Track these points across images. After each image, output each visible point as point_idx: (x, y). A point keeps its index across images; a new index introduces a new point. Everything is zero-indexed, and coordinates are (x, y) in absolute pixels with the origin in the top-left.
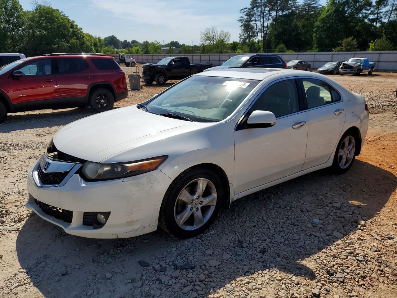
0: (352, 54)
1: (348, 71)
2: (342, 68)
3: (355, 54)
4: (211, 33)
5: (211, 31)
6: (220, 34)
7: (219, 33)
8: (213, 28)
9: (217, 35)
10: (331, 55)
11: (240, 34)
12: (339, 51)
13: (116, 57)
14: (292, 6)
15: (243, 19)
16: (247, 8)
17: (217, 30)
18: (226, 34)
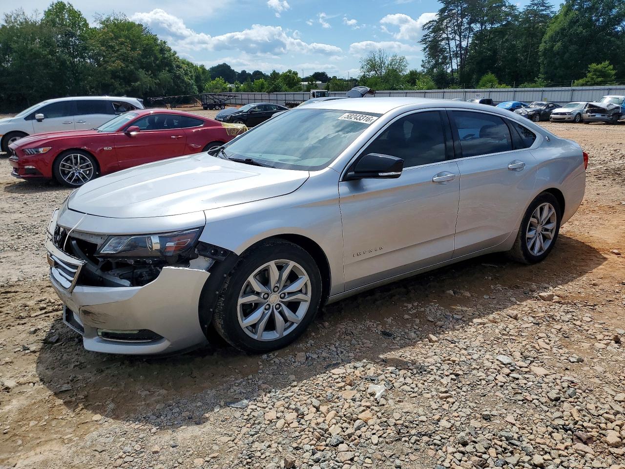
0: (604, 89)
1: (598, 116)
2: (587, 112)
3: (610, 89)
4: (377, 59)
5: (377, 55)
6: (392, 61)
7: (390, 58)
8: (380, 52)
9: (387, 62)
10: (570, 93)
11: (423, 61)
12: (583, 85)
13: (229, 96)
14: (507, 14)
15: (427, 37)
16: (433, 21)
17: (387, 54)
18: (400, 60)
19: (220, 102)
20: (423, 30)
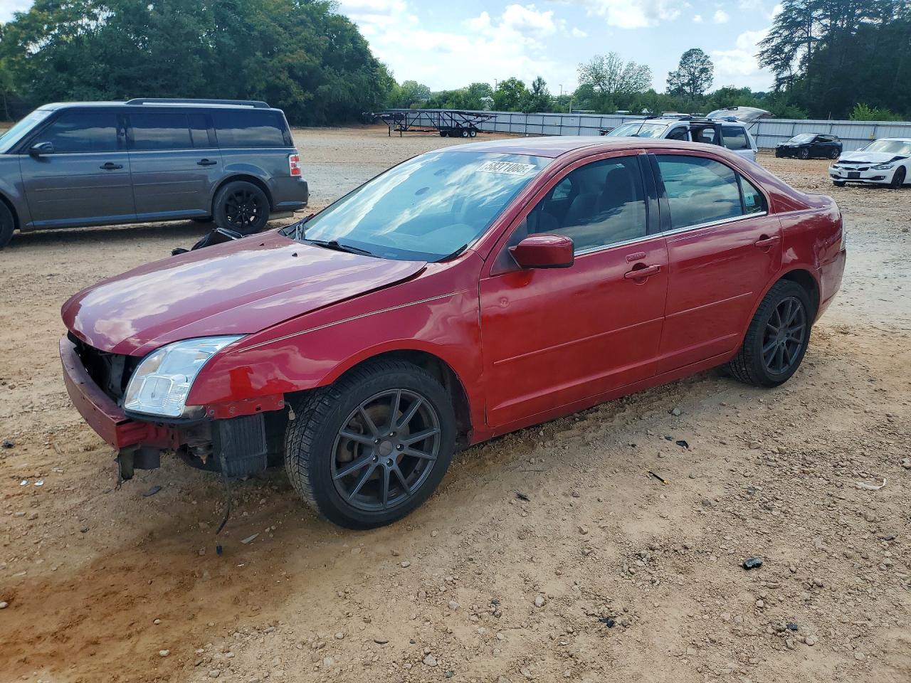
4: (606, 67)
5: (606, 61)
6: (627, 71)
7: (624, 67)
8: (611, 57)
9: (620, 72)
11: (670, 74)
15: (776, 35)
17: (620, 62)
18: (641, 71)
19: (471, 125)
20: (775, 23)
